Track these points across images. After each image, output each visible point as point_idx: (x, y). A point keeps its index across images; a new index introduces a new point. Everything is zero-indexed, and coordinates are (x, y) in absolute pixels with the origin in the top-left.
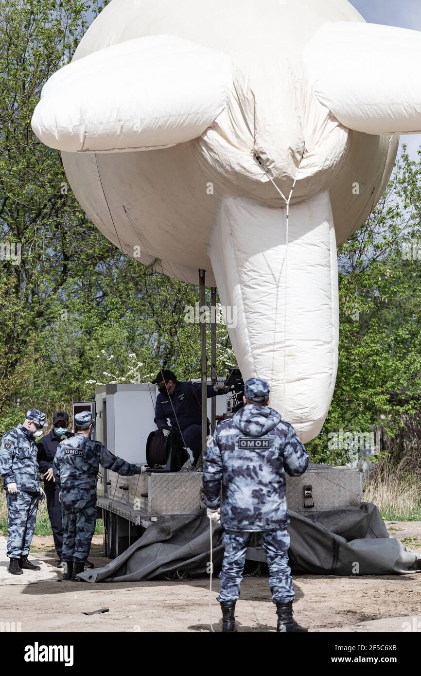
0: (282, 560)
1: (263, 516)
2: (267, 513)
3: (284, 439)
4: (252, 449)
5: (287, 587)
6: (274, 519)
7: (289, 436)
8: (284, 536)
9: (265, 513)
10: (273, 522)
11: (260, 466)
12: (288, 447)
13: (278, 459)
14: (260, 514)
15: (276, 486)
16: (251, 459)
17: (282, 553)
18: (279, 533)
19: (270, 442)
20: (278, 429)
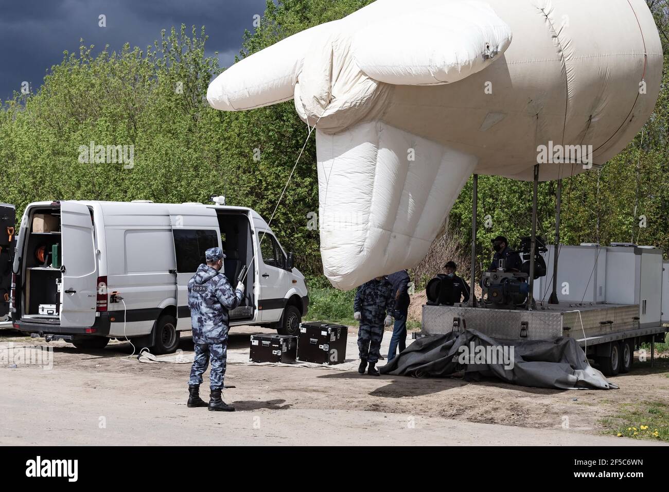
0: (216, 363)
1: (203, 334)
2: (205, 333)
3: (214, 286)
4: (198, 292)
5: (216, 381)
6: (209, 336)
7: (219, 284)
8: (219, 348)
9: (204, 332)
10: (209, 338)
11: (201, 303)
12: (218, 292)
13: (210, 298)
14: (202, 333)
15: (211, 315)
16: (197, 298)
17: (216, 358)
18: (214, 346)
19: (206, 287)
20: (212, 280)
